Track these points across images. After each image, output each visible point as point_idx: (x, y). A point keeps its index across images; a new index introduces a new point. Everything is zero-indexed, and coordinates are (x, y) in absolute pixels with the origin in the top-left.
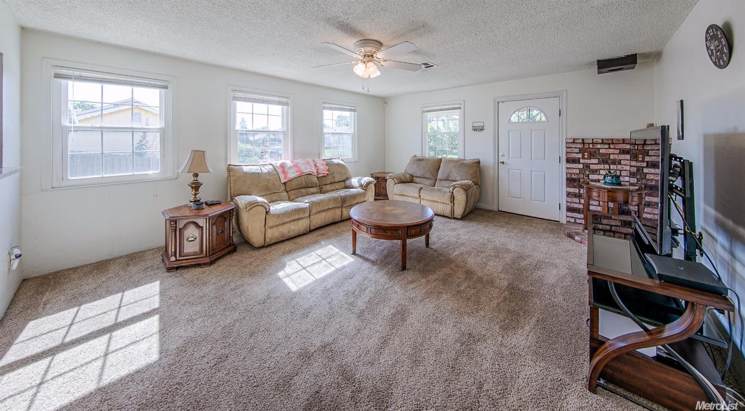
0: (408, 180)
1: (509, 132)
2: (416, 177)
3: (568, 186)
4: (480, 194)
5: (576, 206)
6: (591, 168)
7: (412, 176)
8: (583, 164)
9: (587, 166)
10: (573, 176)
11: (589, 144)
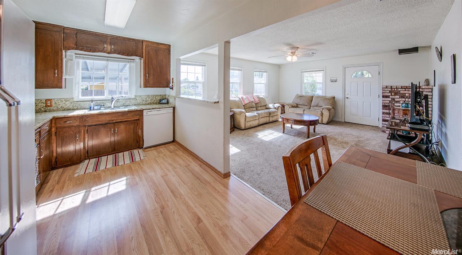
0: (296, 106)
1: (351, 82)
2: (299, 105)
3: (383, 109)
4: (335, 113)
5: (387, 119)
6: (395, 100)
7: (297, 104)
8: (391, 98)
9: (394, 99)
10: (386, 104)
11: (395, 88)
